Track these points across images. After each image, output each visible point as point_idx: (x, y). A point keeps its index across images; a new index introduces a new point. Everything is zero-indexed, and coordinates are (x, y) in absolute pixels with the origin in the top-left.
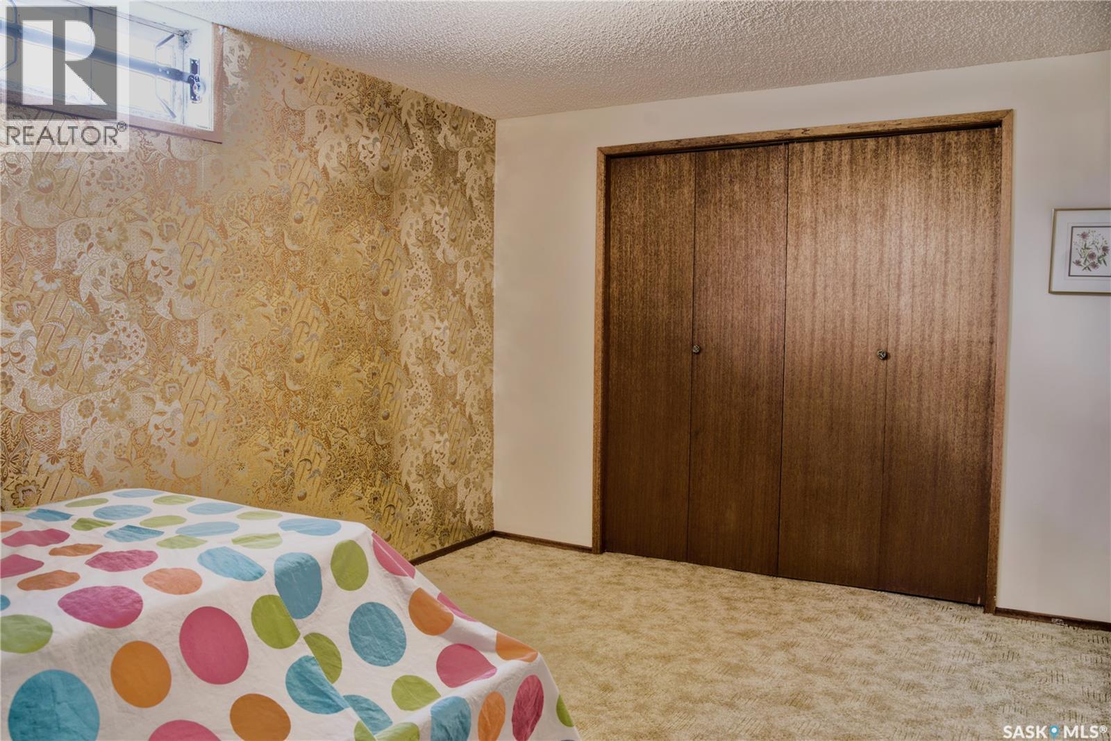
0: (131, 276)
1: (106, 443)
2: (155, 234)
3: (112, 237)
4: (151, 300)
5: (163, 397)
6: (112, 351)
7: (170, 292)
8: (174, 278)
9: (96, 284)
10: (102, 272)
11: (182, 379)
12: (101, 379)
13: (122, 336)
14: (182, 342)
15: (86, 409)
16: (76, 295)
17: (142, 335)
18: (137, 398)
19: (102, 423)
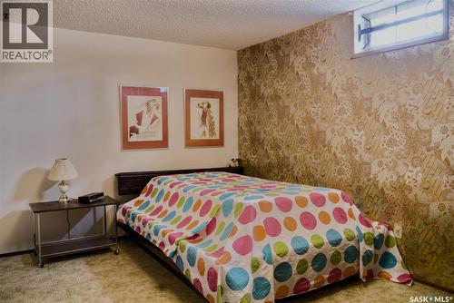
0: (400, 112)
1: (387, 179)
2: (411, 92)
3: (392, 97)
4: (409, 121)
5: (412, 165)
6: (391, 143)
7: (417, 117)
8: (420, 111)
9: (386, 116)
10: (388, 111)
11: (423, 157)
12: (387, 153)
13: (395, 137)
14: (423, 140)
15: (380, 164)
16: (378, 120)
17: (404, 136)
18: (400, 163)
19: (386, 170)
